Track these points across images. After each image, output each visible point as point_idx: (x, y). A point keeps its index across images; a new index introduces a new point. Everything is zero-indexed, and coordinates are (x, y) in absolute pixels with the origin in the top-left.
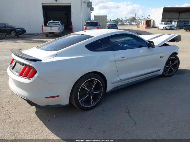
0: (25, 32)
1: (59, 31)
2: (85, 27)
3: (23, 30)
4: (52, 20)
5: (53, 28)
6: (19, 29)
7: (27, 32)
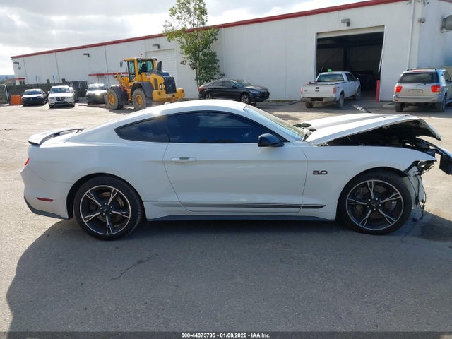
0: (268, 97)
1: (334, 95)
2: (397, 85)
3: (264, 93)
4: (330, 70)
5: (321, 88)
6: (255, 92)
7: (271, 98)
